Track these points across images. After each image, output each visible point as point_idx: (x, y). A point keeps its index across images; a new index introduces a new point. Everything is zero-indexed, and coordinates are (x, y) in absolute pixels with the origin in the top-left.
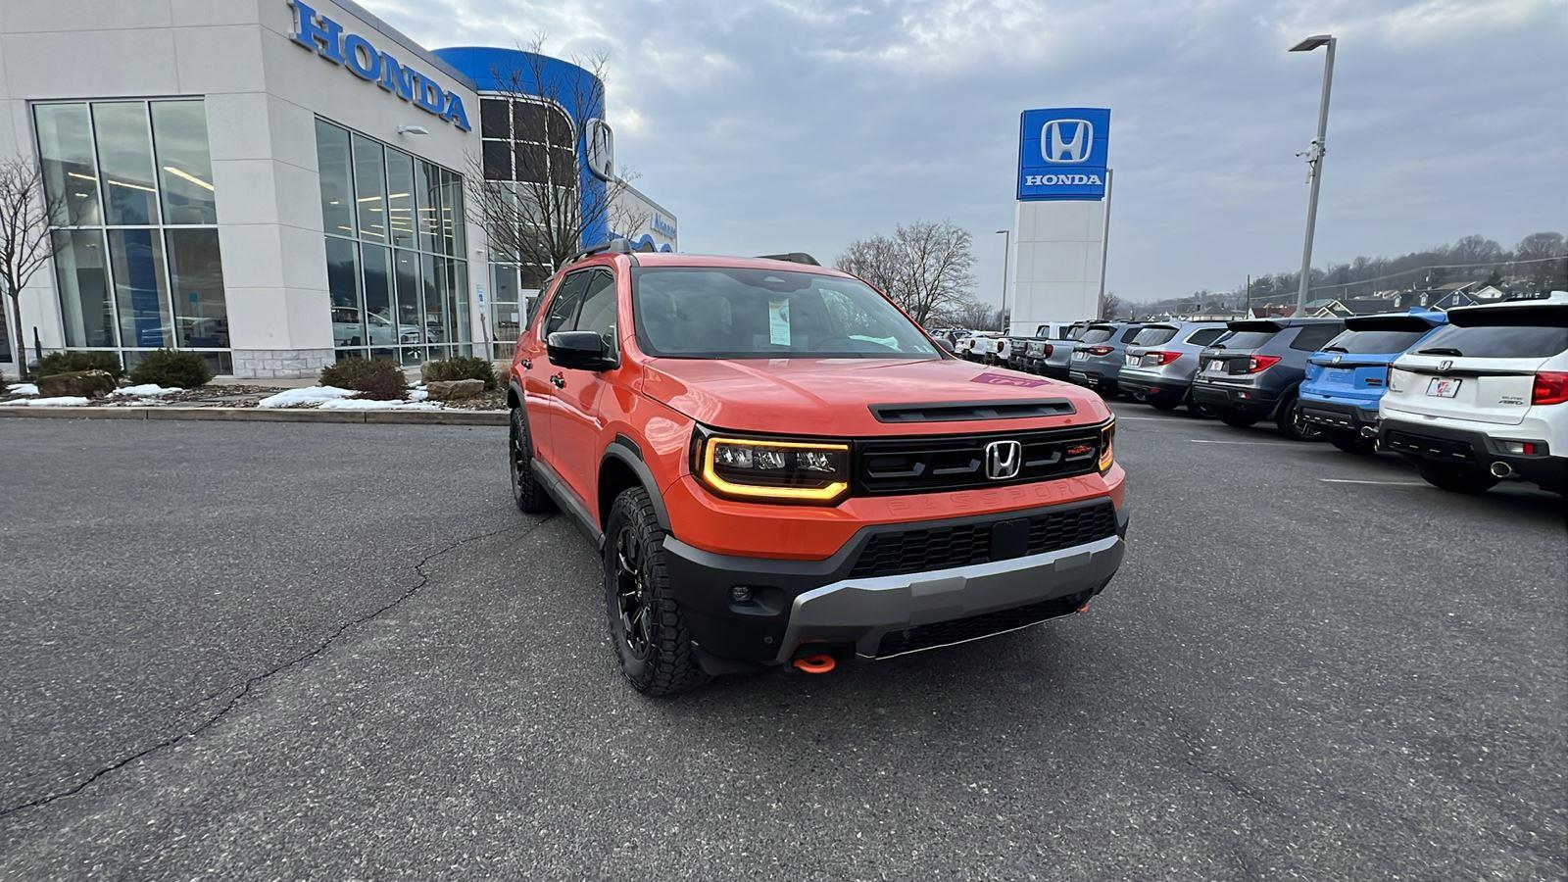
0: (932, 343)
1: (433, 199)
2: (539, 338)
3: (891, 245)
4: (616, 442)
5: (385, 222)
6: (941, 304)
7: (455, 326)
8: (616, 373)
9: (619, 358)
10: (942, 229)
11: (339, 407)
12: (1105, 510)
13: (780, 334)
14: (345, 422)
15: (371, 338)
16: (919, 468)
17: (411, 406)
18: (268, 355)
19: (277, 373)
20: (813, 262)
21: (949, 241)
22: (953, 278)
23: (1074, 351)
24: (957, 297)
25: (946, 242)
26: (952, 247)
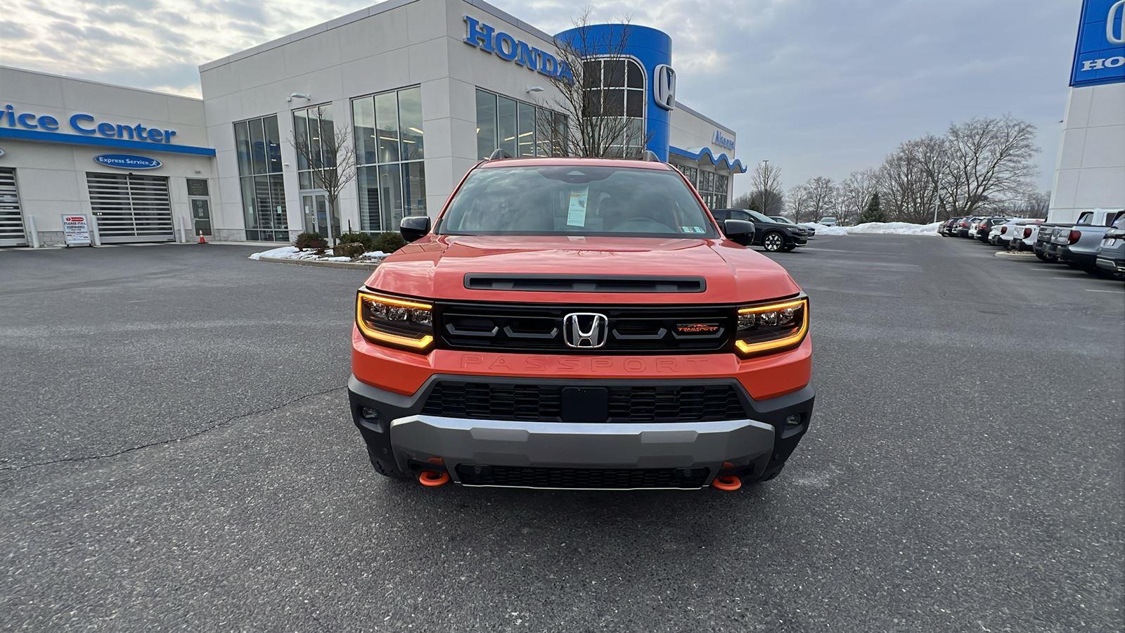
3: (943, 142)
6: (993, 194)
10: (1001, 124)
13: (576, 217)
21: (1008, 134)
22: (1010, 169)
23: (1105, 238)
24: (1013, 186)
25: (1005, 136)
26: (1011, 140)
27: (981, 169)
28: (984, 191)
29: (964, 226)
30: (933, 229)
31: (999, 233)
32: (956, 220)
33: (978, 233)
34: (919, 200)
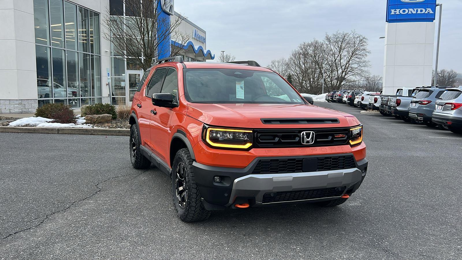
0: (302, 98)
1: (84, 25)
2: (144, 95)
3: (322, 44)
4: (177, 132)
5: (62, 36)
6: (350, 77)
7: (93, 88)
8: (177, 108)
9: (179, 103)
10: (351, 36)
11: (46, 126)
12: (350, 158)
13: (240, 94)
14: (49, 133)
15: (54, 94)
16: (277, 139)
17: (78, 126)
18: (8, 102)
19: (11, 111)
20: (258, 65)
21: (355, 42)
22: (357, 62)
23: (411, 103)
24: (359, 72)
25: (353, 43)
26: (356, 46)
27: (344, 62)
28: (345, 75)
29: (340, 96)
30: (322, 98)
31: (360, 100)
32: (335, 92)
33: (348, 100)
34: (312, 80)
